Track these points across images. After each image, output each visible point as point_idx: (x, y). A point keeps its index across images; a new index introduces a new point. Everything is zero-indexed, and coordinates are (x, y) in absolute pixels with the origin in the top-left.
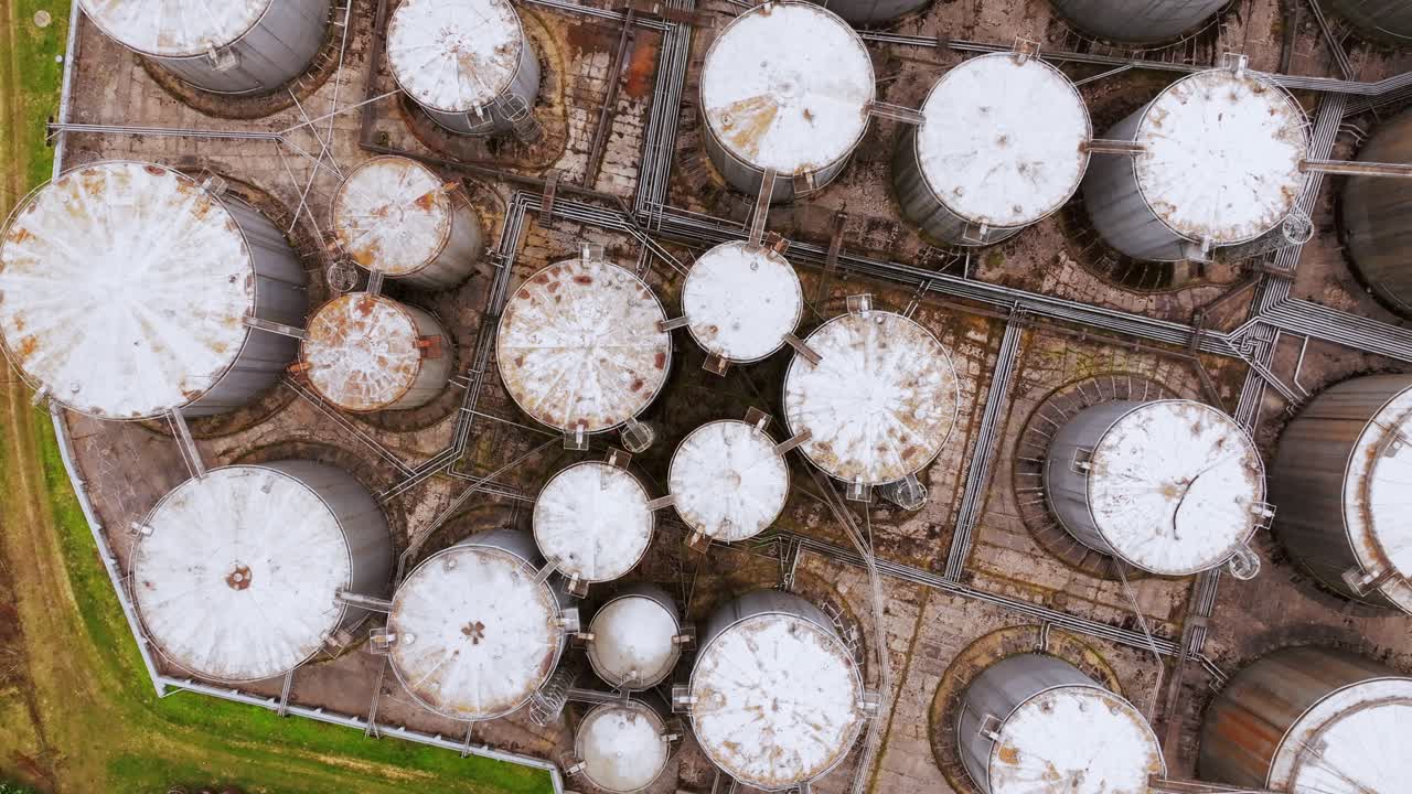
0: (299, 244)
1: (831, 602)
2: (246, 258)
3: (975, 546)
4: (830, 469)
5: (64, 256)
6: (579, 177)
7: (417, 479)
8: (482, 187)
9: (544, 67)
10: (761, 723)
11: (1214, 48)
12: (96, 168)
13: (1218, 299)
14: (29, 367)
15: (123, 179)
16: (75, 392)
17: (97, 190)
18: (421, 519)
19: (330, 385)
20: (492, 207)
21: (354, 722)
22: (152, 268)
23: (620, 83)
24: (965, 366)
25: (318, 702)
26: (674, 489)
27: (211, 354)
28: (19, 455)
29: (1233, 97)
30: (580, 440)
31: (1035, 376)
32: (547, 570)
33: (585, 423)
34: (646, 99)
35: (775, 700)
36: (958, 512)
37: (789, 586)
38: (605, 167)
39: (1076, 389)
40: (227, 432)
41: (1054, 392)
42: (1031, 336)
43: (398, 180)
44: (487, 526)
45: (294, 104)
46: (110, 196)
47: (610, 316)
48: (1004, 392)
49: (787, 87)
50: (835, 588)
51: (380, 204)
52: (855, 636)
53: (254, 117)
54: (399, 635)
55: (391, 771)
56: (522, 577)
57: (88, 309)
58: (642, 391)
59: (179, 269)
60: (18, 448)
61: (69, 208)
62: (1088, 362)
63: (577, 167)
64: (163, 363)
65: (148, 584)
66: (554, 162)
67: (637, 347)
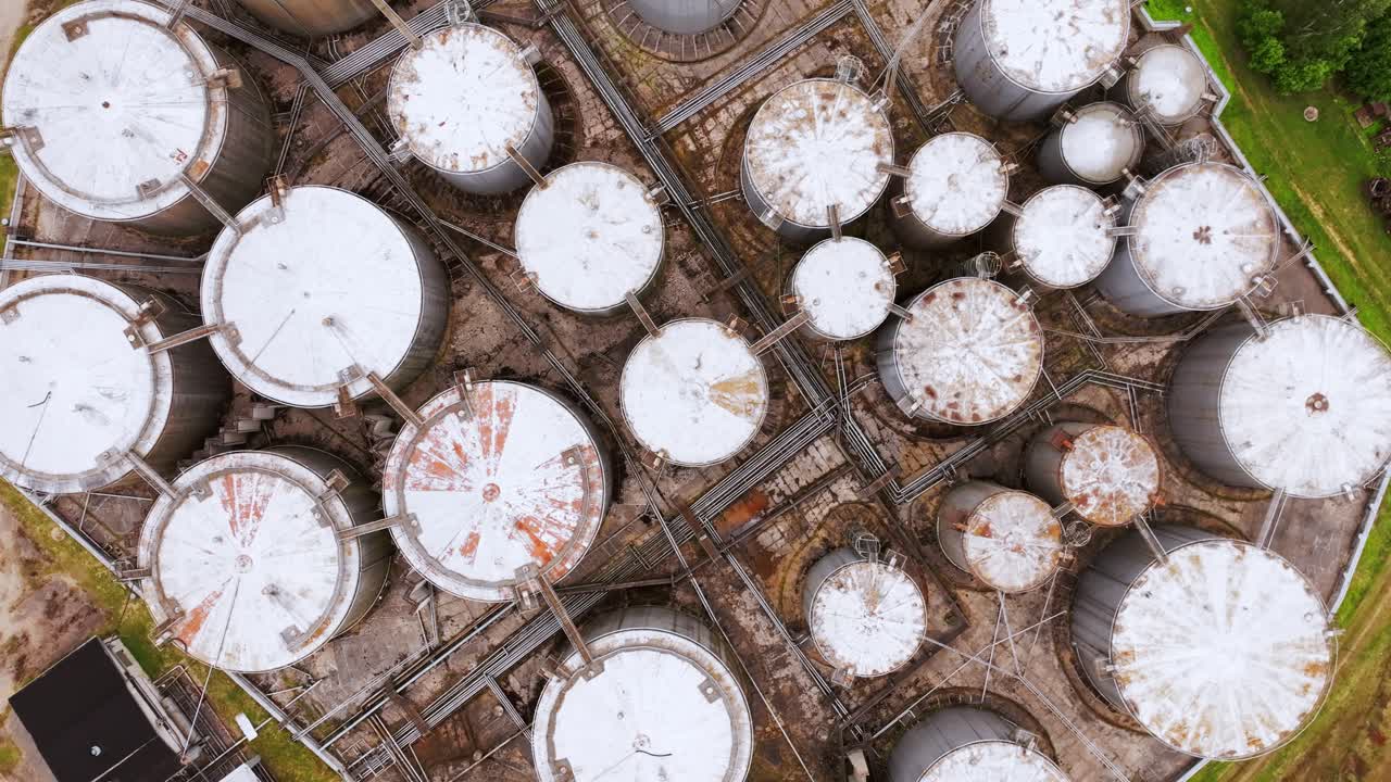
0: (1065, 598)
1: (940, 60)
2: (1126, 600)
3: (815, 11)
4: (886, 132)
5: (1239, 704)
6: (848, 479)
7: (1129, 381)
8: (916, 529)
9: (809, 566)
10: (1079, 13)
11: (370, 185)
12: (1168, 741)
13: (516, 23)
14: (1324, 656)
15: (1158, 719)
16: (1312, 615)
17: (1180, 727)
18: (1150, 353)
19: (1149, 473)
20: (923, 510)
21: (1314, 263)
22: (1192, 647)
23: (768, 516)
24: (714, 131)
25: (1322, 299)
26: (996, 211)
27: (1204, 562)
28: (1366, 630)
29: (422, 130)
30: (1027, 294)
31: (676, 83)
32: (1121, 232)
33: (1013, 302)
34: (760, 488)
35: (1056, 19)
36: (806, 42)
37: (958, 94)
38: (826, 469)
39: (658, 50)
40: (1221, 524)
41: (674, 62)
42: (655, 112)
43: (989, 562)
44: (1115, 310)
45: (987, 692)
46: (1177, 716)
47: (935, 354)
48: (706, 91)
49: (696, 394)
50: (929, 67)
51: (1015, 556)
52: (945, 25)
53: (1018, 705)
54: (1250, 277)
55: (1317, 212)
56: (1140, 242)
57: (1256, 657)
58: (958, 290)
59: (1176, 631)
60: (1363, 634)
61: (1208, 732)
62: (635, 61)
63: (844, 486)
64: (1240, 582)
65: (1377, 454)
66: (856, 502)
67: (936, 320)
